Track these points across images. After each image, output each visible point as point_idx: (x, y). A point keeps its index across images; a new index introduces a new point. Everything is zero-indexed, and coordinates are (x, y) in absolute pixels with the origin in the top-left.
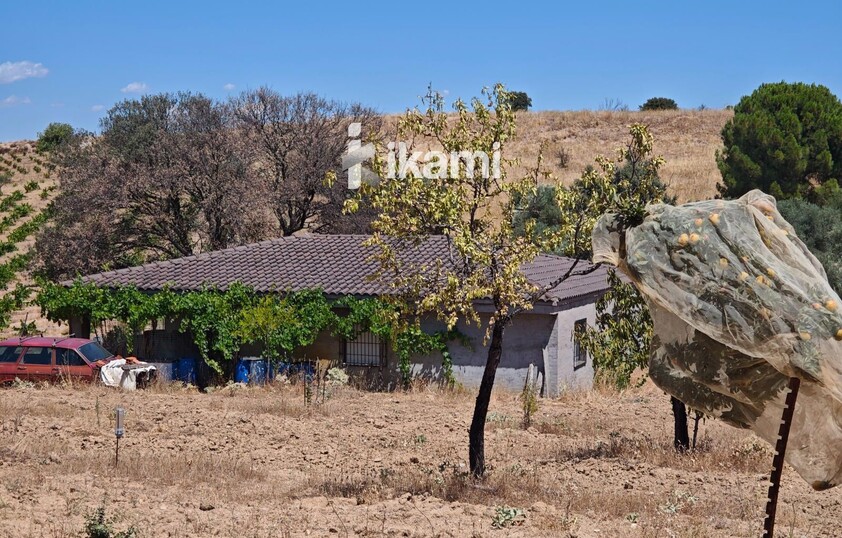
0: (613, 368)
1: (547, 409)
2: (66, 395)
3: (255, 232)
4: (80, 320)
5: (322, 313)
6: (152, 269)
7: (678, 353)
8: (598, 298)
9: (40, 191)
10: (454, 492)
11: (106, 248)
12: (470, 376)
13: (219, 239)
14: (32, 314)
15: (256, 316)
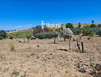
0: (61, 37)
1: (58, 39)
2: (35, 40)
3: (43, 32)
4: (35, 36)
5: (47, 36)
6: (38, 34)
7: (65, 36)
8: (60, 34)
9: (33, 30)
10: (54, 43)
11: (36, 33)
12: (54, 38)
13: (41, 32)
14: (33, 36)
15: (43, 36)
